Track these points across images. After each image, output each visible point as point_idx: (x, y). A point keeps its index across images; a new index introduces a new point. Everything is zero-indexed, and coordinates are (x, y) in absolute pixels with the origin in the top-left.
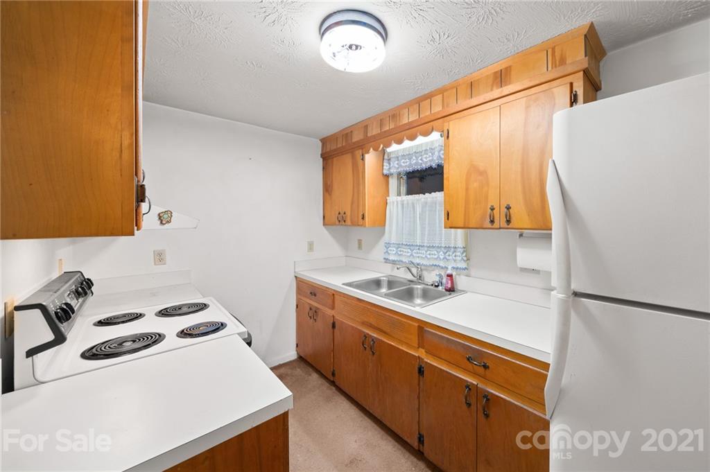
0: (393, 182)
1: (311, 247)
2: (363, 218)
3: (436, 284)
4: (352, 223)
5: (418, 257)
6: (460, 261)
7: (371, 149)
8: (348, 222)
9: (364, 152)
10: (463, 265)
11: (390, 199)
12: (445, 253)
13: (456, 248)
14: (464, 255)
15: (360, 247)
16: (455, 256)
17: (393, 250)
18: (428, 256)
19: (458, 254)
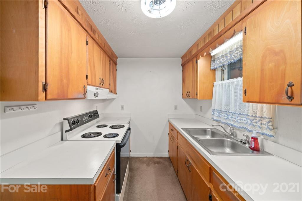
0: (218, 74)
1: (176, 108)
2: (197, 95)
3: (244, 142)
4: (192, 97)
5: (232, 120)
6: (266, 128)
7: (201, 56)
8: (191, 97)
9: (197, 59)
10: (269, 133)
11: (215, 84)
12: (252, 121)
13: (262, 117)
14: (270, 124)
15: (201, 110)
16: (261, 124)
17: (217, 114)
18: (239, 121)
19: (265, 123)
